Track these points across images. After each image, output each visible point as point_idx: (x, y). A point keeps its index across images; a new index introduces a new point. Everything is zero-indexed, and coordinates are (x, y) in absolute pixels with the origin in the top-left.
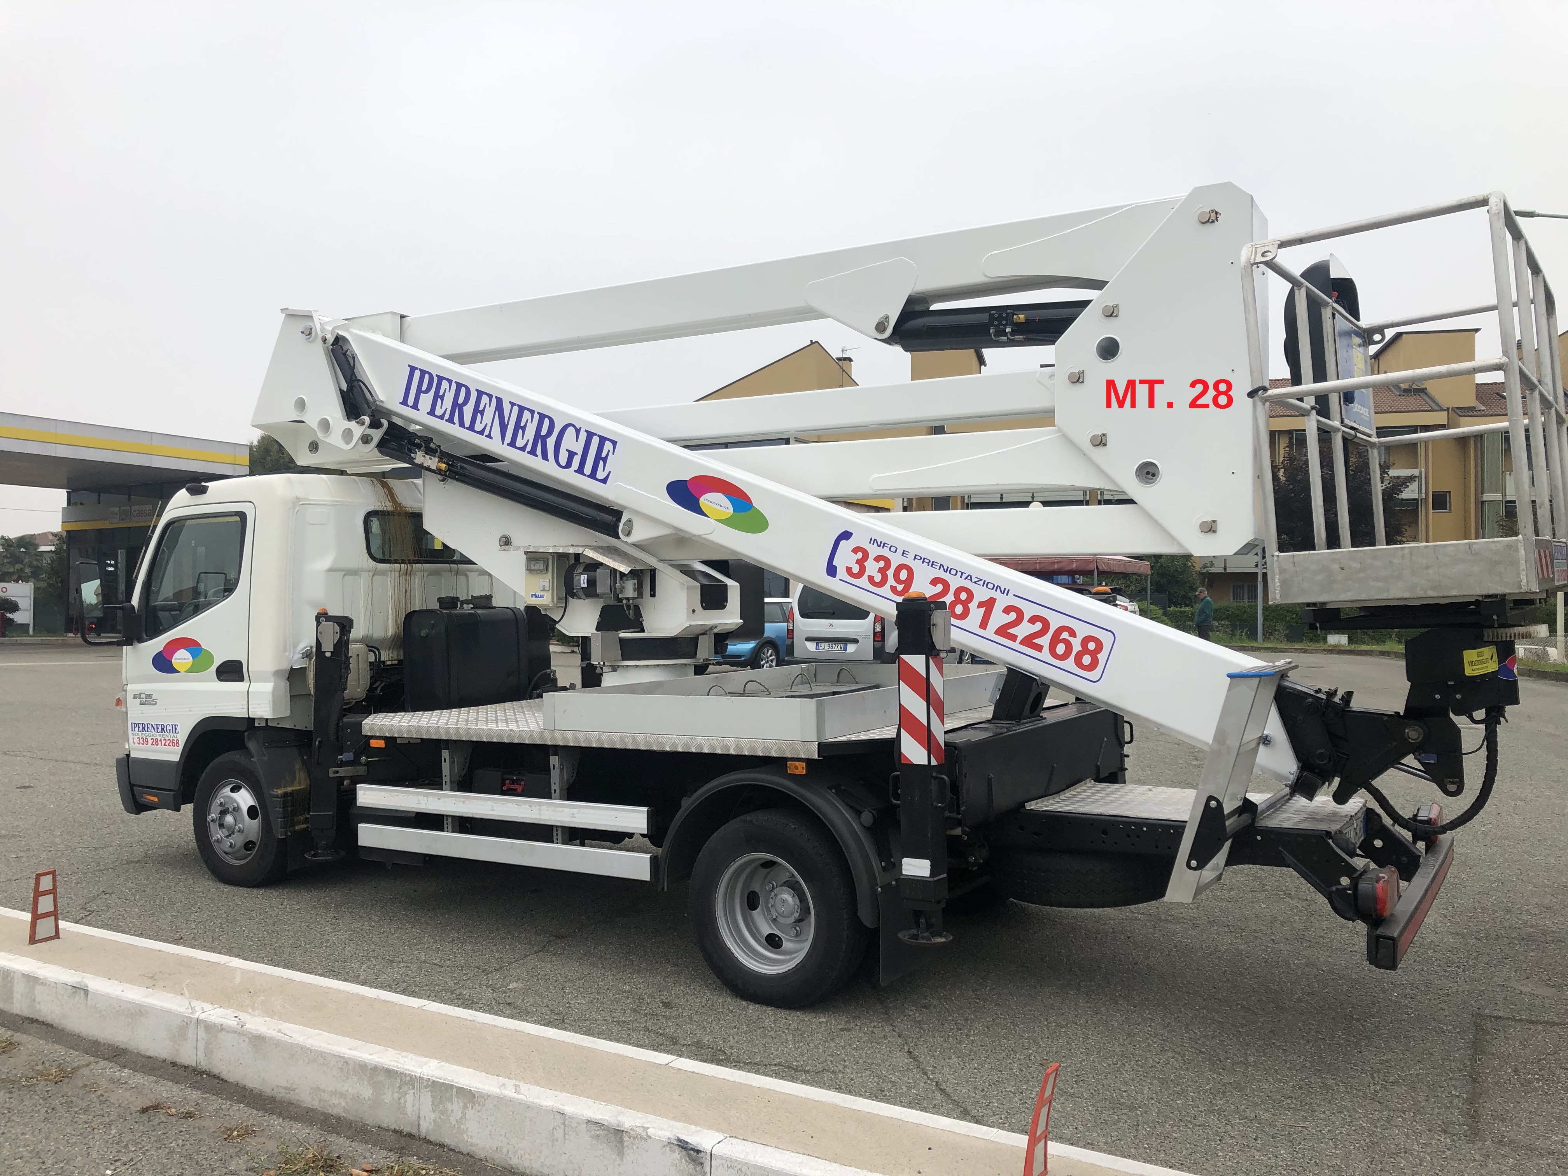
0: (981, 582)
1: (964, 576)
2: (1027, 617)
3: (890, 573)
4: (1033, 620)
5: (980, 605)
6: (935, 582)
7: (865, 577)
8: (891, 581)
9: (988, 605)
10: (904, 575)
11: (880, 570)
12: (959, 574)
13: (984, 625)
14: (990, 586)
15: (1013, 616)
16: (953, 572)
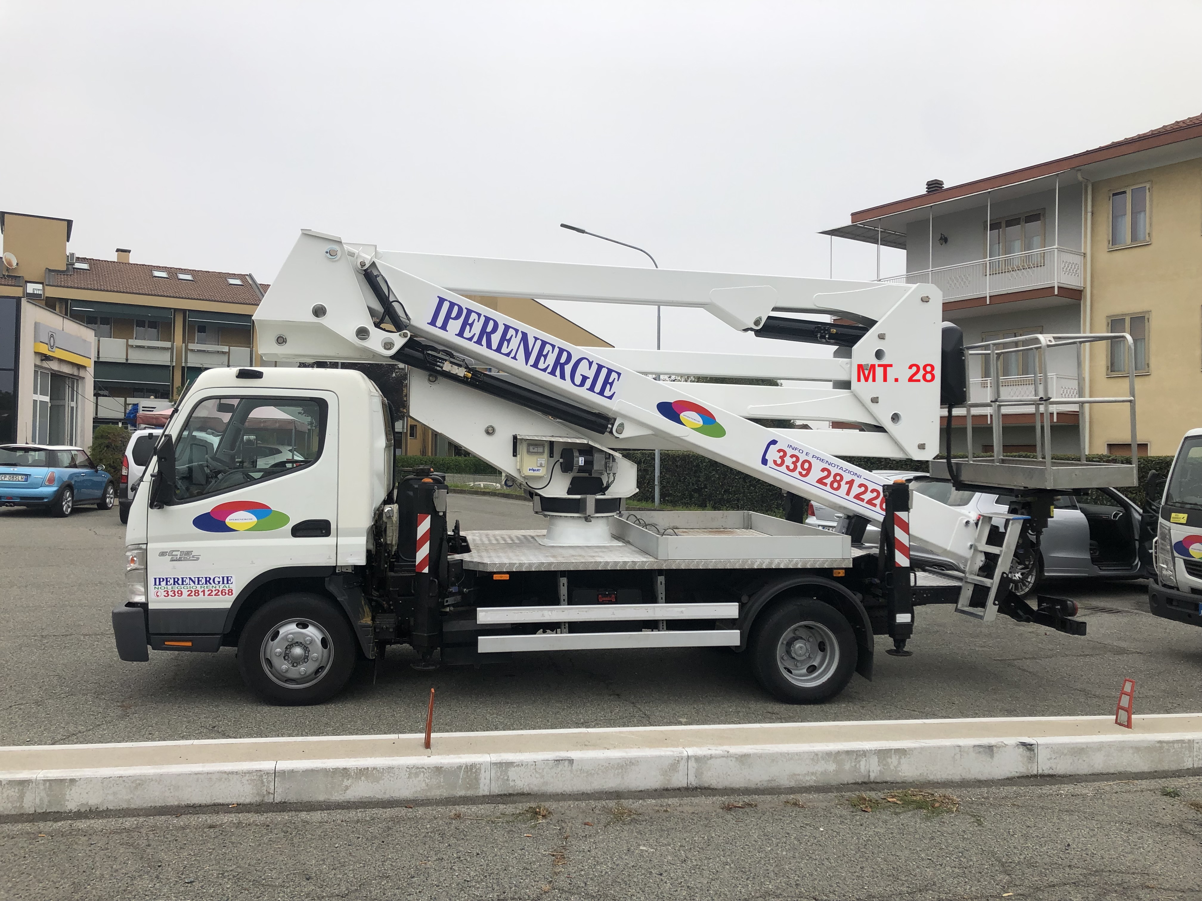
0: (847, 471)
1: (839, 467)
2: (869, 490)
3: (799, 464)
4: (873, 491)
5: (847, 483)
6: (823, 470)
7: (784, 466)
8: (799, 469)
9: (851, 483)
10: (806, 466)
11: (793, 463)
12: (836, 466)
13: (848, 493)
14: (852, 473)
15: (863, 489)
16: (833, 465)
